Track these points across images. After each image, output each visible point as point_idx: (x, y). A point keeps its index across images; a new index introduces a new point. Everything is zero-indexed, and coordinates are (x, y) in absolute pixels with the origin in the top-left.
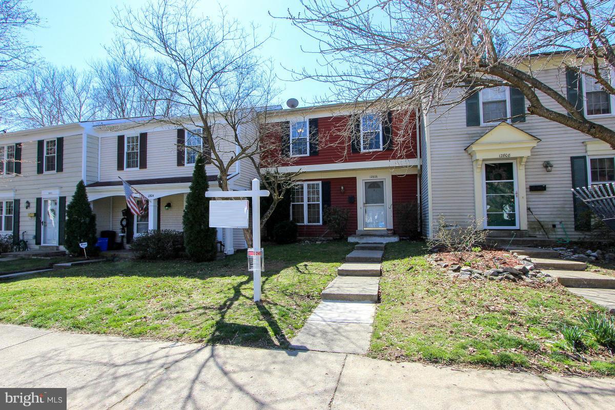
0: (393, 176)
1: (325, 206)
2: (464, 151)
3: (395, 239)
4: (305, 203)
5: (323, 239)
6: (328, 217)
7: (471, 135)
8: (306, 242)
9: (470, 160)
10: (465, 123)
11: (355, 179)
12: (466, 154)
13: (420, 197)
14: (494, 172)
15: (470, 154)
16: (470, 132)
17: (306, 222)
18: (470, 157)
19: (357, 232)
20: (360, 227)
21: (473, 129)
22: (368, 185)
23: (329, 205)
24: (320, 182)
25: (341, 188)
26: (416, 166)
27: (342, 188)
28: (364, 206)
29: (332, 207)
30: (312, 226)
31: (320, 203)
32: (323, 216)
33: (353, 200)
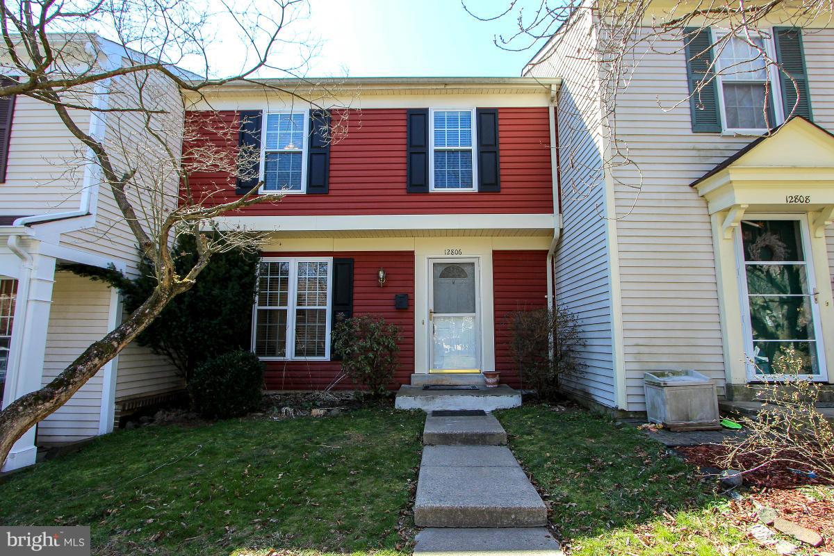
0: (495, 253)
1: (341, 315)
2: (689, 189)
3: (511, 401)
4: (291, 308)
5: (331, 397)
6: (346, 344)
7: (702, 153)
8: (284, 410)
9: (704, 211)
10: (689, 125)
11: (410, 255)
12: (694, 196)
13: (554, 299)
14: (760, 242)
15: (703, 196)
16: (701, 146)
17: (290, 354)
18: (703, 204)
19: (415, 381)
20: (422, 367)
21: (707, 140)
22: (441, 269)
23: (350, 314)
24: (329, 260)
25: (378, 274)
26: (551, 231)
27: (381, 274)
28: (430, 318)
29: (357, 320)
30: (305, 363)
31: (328, 308)
32: (333, 342)
33: (405, 304)
